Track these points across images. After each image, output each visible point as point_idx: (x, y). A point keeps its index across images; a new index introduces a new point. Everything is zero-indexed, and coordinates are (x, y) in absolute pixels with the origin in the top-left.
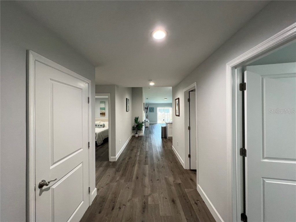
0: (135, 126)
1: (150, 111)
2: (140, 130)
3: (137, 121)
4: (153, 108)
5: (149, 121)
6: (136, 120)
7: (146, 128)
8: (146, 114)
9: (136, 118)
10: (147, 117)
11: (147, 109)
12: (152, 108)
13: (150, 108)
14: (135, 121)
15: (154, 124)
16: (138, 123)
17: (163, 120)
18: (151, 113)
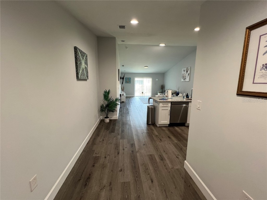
0: (104, 105)
1: (126, 82)
2: (113, 111)
3: (108, 97)
4: (130, 78)
5: (125, 95)
6: (106, 95)
7: (122, 104)
8: (121, 86)
9: (105, 92)
10: (123, 89)
11: (123, 79)
12: (128, 78)
13: (126, 78)
14: (104, 97)
15: (131, 97)
16: (109, 101)
17: (142, 93)
18: (128, 84)
